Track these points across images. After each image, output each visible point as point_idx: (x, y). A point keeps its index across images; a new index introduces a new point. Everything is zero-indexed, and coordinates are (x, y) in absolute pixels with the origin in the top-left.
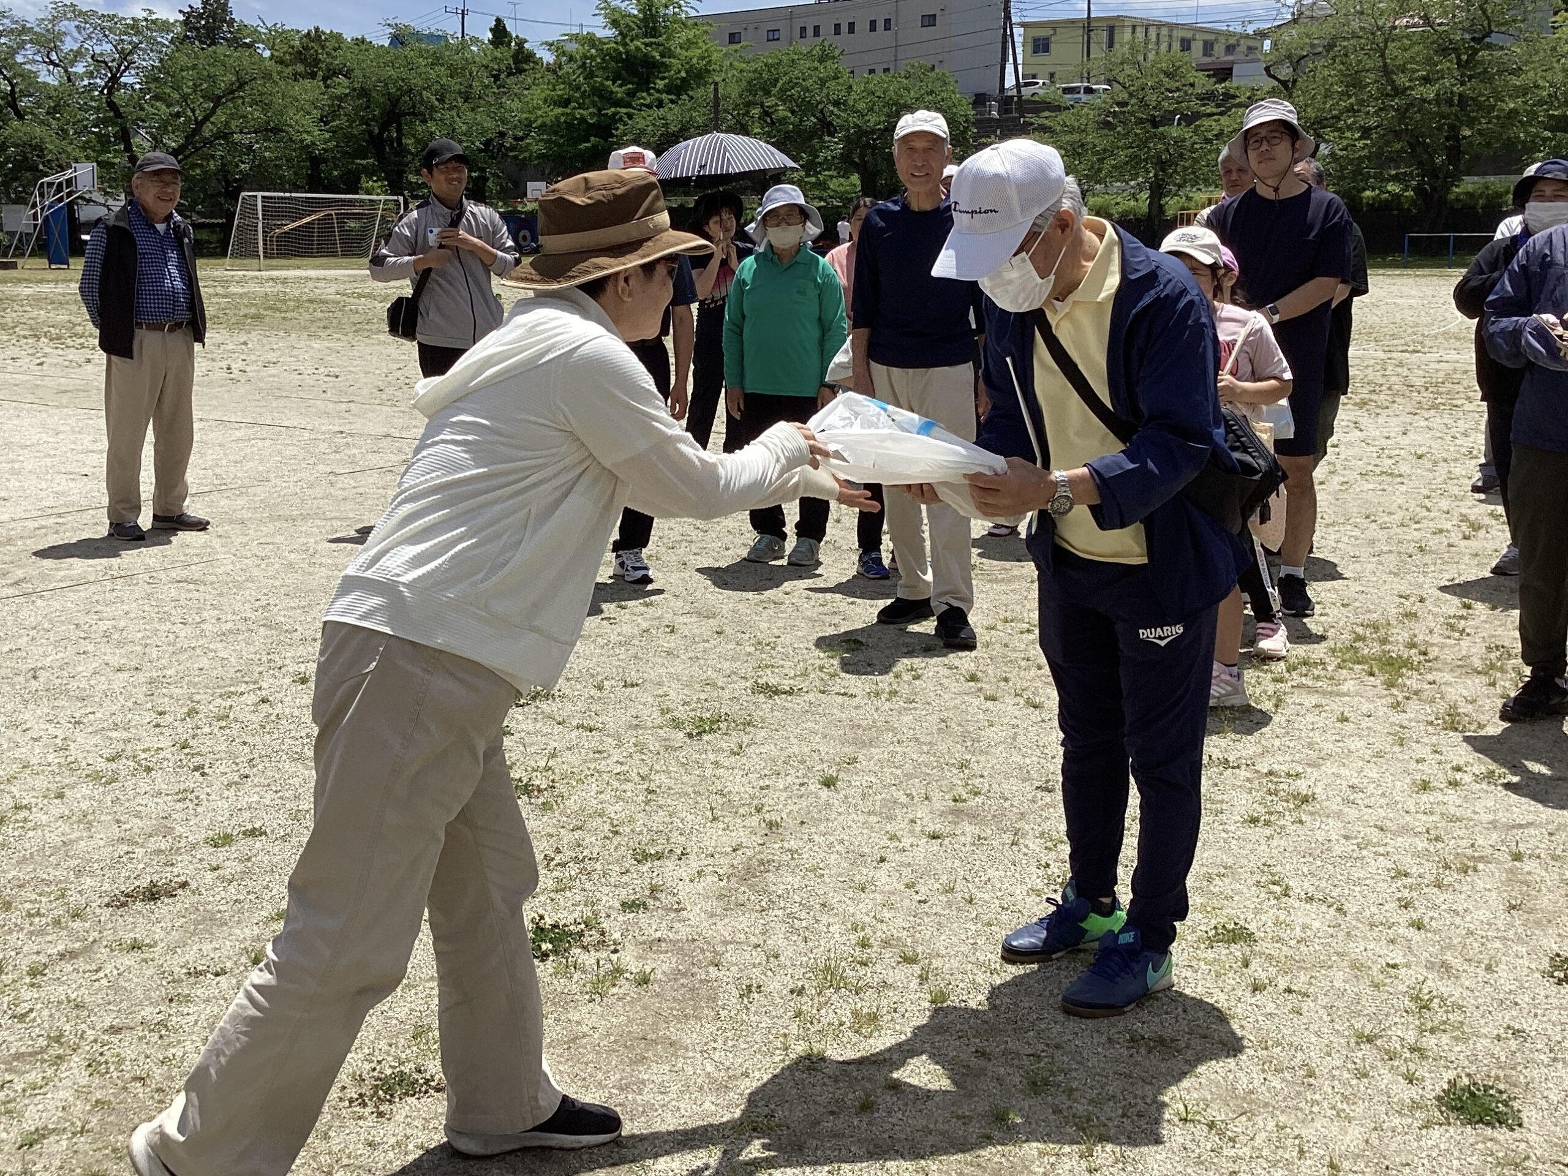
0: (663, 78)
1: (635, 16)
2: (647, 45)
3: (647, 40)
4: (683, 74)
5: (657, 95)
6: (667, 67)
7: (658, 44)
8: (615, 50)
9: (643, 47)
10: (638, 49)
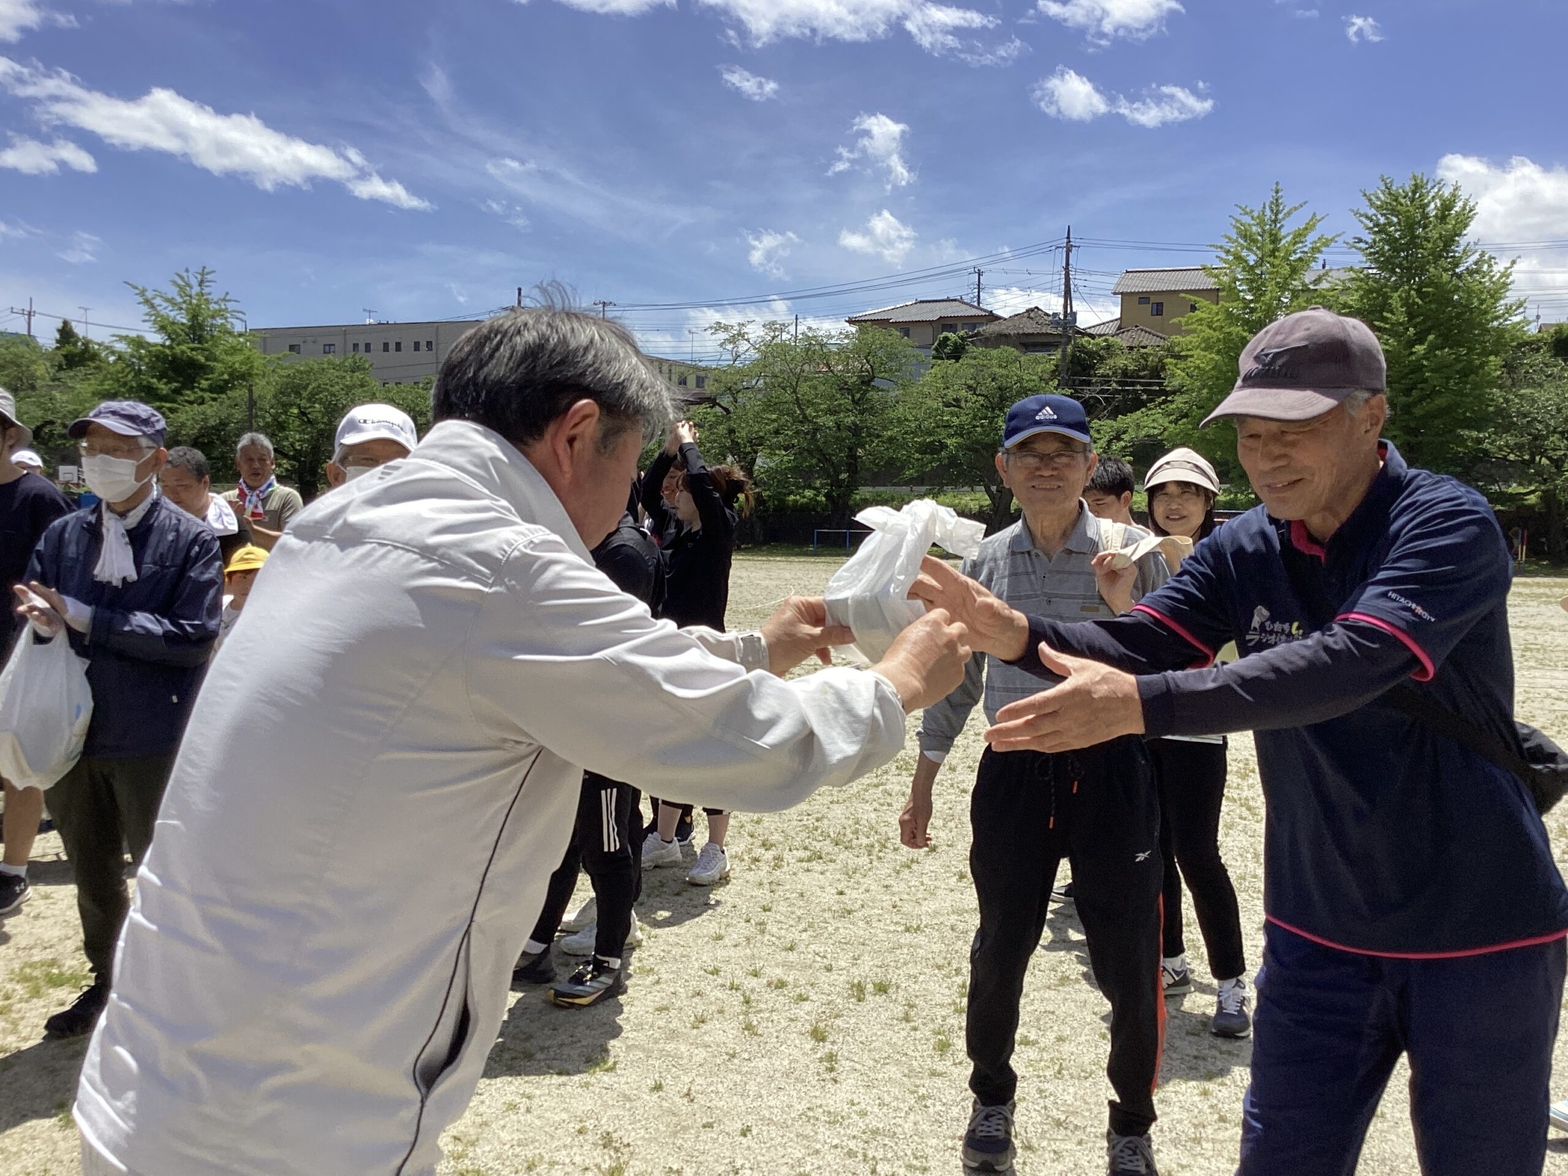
0: (207, 379)
1: (183, 324)
2: (192, 349)
3: (192, 345)
4: (226, 377)
5: (200, 393)
6: (212, 370)
7: (203, 349)
8: (163, 352)
9: (188, 351)
10: (183, 352)
